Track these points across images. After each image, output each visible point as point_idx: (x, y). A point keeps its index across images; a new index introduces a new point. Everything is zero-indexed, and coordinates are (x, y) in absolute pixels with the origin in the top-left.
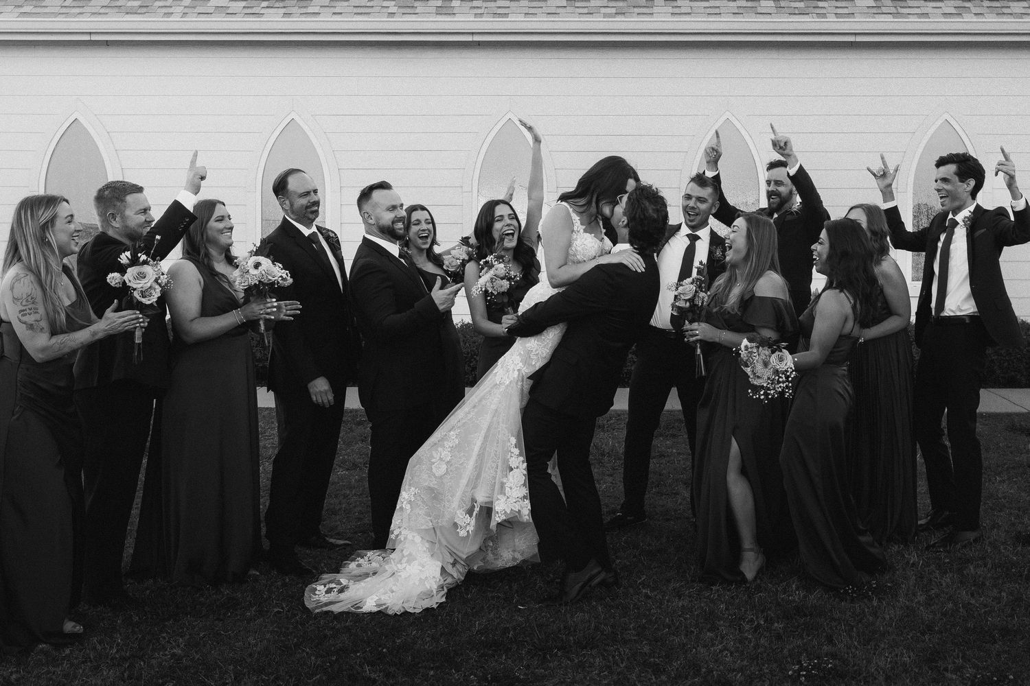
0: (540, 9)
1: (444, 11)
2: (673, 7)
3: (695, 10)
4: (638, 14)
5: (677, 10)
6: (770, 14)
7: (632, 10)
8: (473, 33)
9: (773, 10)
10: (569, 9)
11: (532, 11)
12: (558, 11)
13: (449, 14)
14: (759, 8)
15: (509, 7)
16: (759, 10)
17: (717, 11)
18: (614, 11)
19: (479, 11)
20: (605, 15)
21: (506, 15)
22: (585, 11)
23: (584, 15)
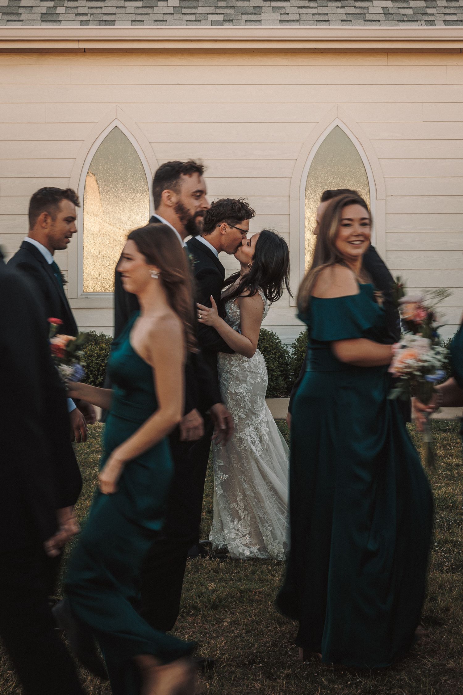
0: (147, 16)
1: (50, 18)
2: (281, 14)
3: (304, 17)
4: (246, 21)
5: (285, 17)
6: (379, 21)
7: (240, 17)
8: (79, 41)
9: (382, 17)
10: (176, 16)
11: (139, 18)
12: (166, 17)
13: (55, 21)
14: (367, 15)
15: (115, 14)
16: (368, 17)
17: (325, 18)
18: (221, 18)
19: (85, 18)
20: (214, 23)
21: (112, 22)
22: (193, 18)
23: (192, 22)
